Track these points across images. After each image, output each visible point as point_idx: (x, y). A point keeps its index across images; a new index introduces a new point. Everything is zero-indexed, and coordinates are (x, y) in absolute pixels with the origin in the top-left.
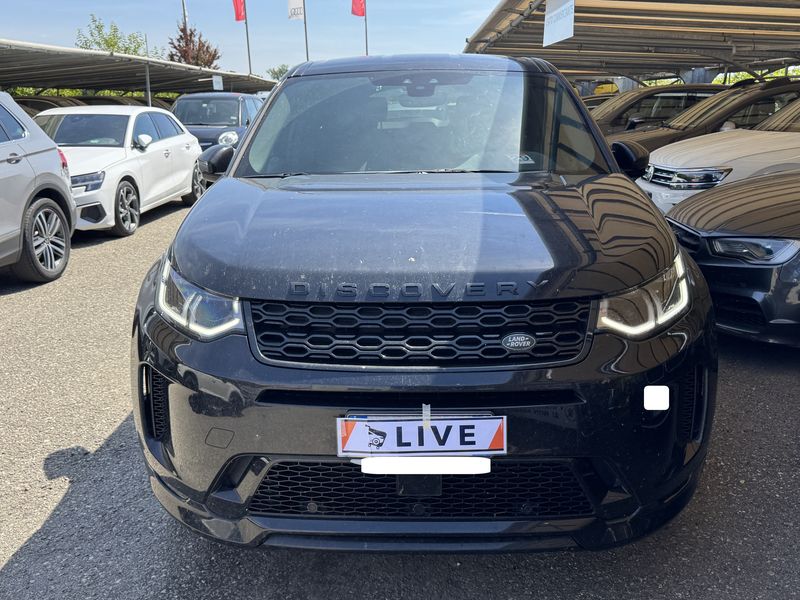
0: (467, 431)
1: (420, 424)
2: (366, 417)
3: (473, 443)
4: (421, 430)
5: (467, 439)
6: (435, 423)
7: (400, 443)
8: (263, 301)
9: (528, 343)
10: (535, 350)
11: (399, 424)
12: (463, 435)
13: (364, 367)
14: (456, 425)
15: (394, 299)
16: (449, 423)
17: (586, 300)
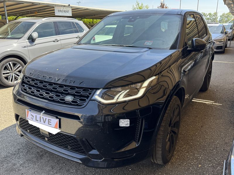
0: (50, 121)
1: (40, 116)
2: (31, 111)
3: (51, 125)
4: (40, 118)
5: (50, 123)
6: (43, 117)
7: (36, 120)
9: (71, 99)
10: (72, 102)
11: (36, 115)
12: (49, 122)
14: (48, 118)
16: (46, 118)
17: (92, 89)
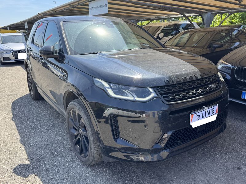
1: (205, 111)
2: (195, 112)
3: (214, 113)
4: (205, 112)
7: (202, 117)
8: (159, 87)
11: (202, 112)
12: (212, 111)
13: (190, 99)
15: (189, 80)
16: (209, 109)
